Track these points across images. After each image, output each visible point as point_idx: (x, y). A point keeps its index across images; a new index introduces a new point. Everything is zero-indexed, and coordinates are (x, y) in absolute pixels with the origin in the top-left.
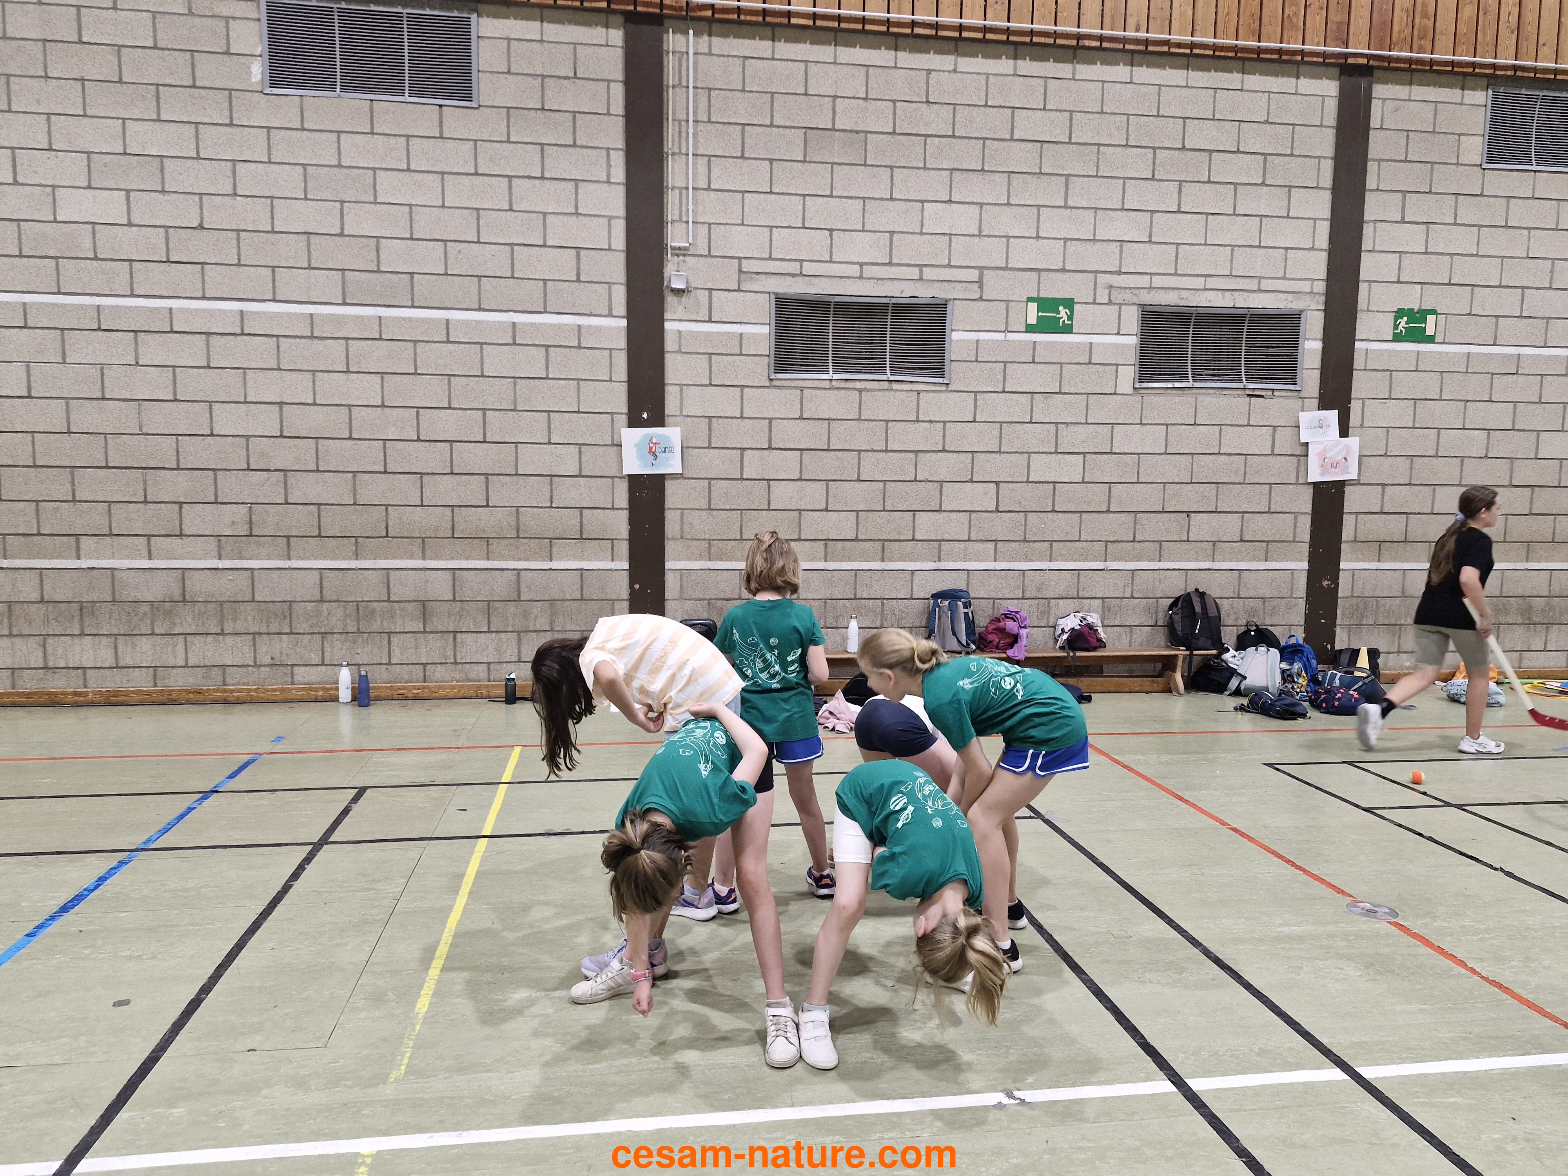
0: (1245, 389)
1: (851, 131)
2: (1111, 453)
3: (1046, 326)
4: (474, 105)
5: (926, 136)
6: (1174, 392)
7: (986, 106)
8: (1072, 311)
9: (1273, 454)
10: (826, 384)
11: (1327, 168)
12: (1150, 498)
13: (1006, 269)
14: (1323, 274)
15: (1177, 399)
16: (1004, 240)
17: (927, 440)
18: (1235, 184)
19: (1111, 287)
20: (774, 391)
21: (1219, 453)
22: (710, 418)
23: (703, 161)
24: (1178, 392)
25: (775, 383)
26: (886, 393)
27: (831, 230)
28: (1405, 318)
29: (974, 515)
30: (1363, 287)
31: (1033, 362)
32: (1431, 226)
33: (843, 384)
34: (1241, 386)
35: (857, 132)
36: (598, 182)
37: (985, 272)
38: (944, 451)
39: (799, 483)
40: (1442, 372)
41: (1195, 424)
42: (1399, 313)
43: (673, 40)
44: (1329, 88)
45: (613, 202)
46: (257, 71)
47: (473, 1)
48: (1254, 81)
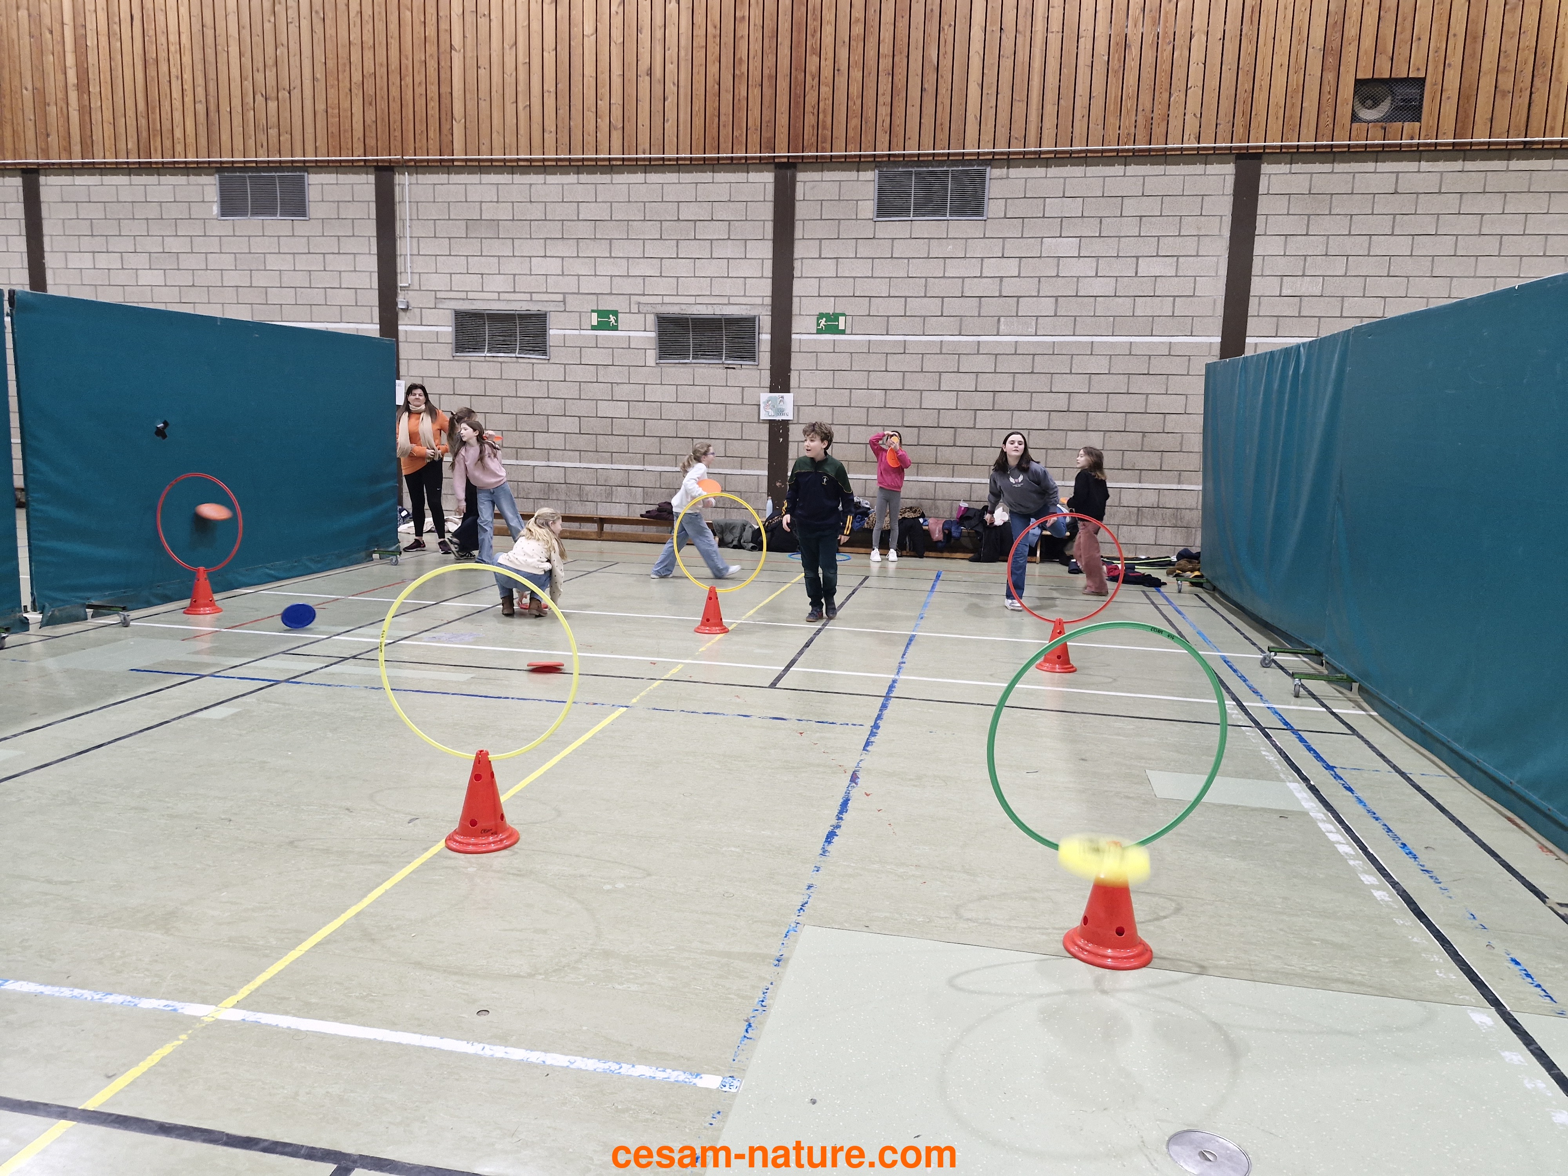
0: (723, 364)
1: (491, 220)
2: (644, 401)
3: (603, 326)
4: (307, 218)
5: (531, 220)
6: (680, 365)
7: (563, 202)
8: (617, 318)
9: (743, 404)
10: (483, 359)
11: (769, 227)
12: (668, 428)
13: (578, 293)
14: (770, 294)
15: (682, 370)
16: (577, 277)
17: (539, 391)
18: (711, 240)
19: (639, 303)
20: (456, 363)
21: (709, 403)
22: (422, 377)
23: (415, 241)
24: (683, 365)
25: (455, 358)
26: (516, 364)
27: (482, 274)
28: (824, 319)
29: (567, 435)
30: (795, 300)
31: (597, 347)
32: (840, 260)
33: (492, 359)
34: (720, 362)
35: (494, 220)
36: (365, 254)
37: (567, 296)
38: (548, 397)
40: (851, 353)
41: (694, 385)
42: (821, 316)
43: (398, 178)
44: (768, 177)
45: (372, 264)
46: (215, 209)
47: (305, 167)
48: (721, 177)
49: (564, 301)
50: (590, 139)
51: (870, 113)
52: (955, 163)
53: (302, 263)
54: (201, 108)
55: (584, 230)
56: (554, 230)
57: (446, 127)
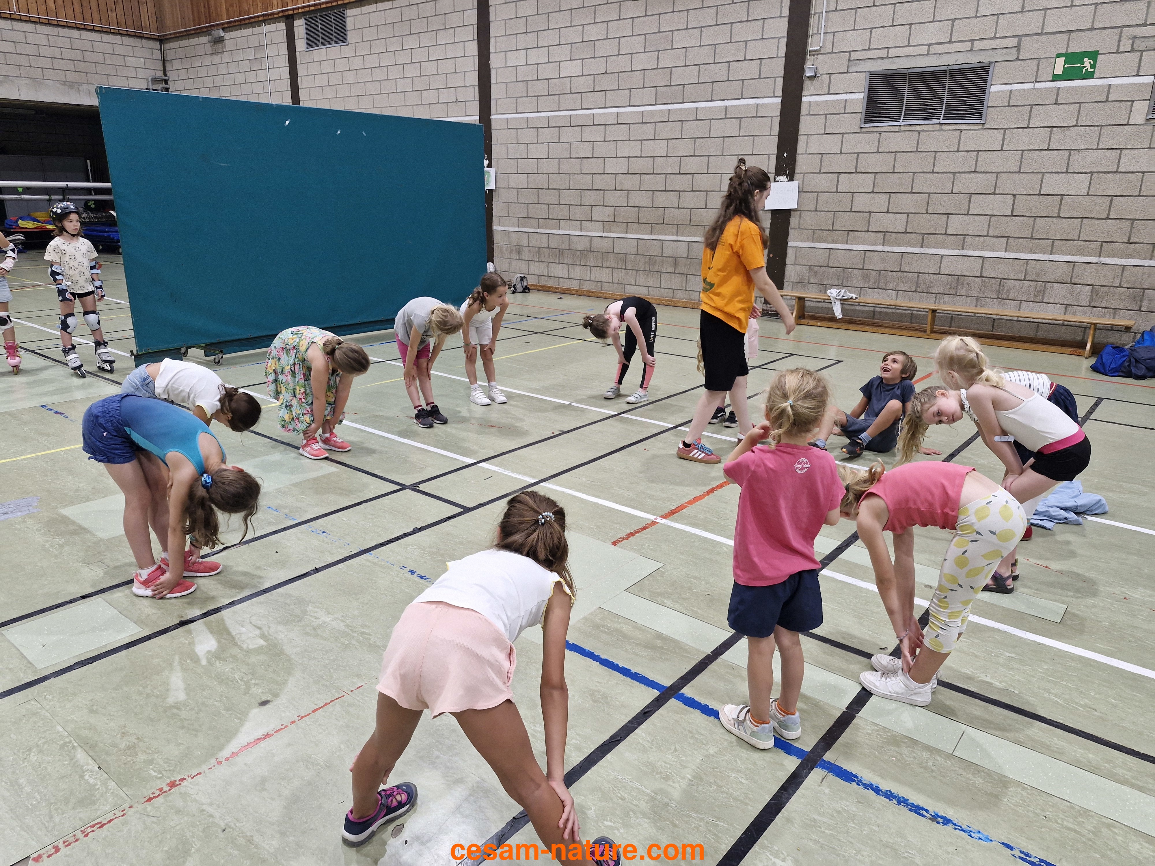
3: (1071, 74)
8: (1095, 61)
10: (897, 129)
13: (1041, 34)
16: (1043, 12)
17: (964, 164)
19: (1135, 37)
20: (863, 135)
26: (938, 133)
27: (911, 25)
31: (1056, 103)
33: (908, 128)
36: (776, 18)
39: (872, 194)
45: (782, 28)
49: (1018, 47)
53: (709, 37)
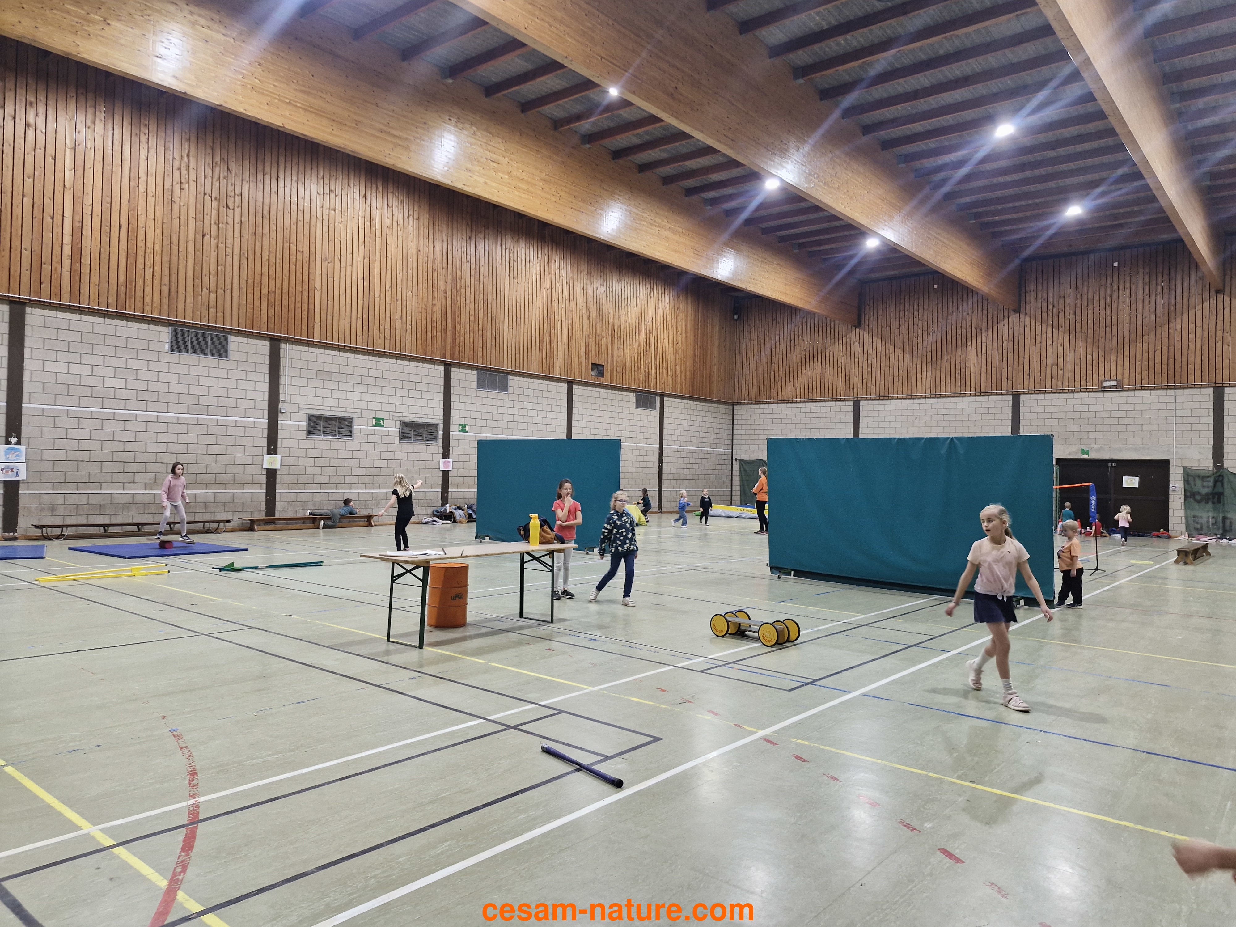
0: (425, 443)
1: (328, 372)
2: (394, 460)
3: (377, 425)
4: (228, 359)
5: (347, 374)
6: (408, 444)
7: (362, 367)
8: (384, 422)
9: (432, 461)
10: (321, 439)
11: (442, 388)
13: (367, 410)
14: (442, 415)
15: (409, 446)
16: (367, 402)
17: (348, 455)
18: (421, 391)
19: (393, 416)
20: (307, 441)
21: (420, 460)
22: (289, 449)
23: (290, 378)
25: (307, 438)
26: (337, 442)
27: (323, 397)
29: (360, 476)
30: (451, 418)
31: (375, 435)
32: (466, 403)
33: (325, 439)
35: (330, 372)
36: (262, 382)
37: (362, 410)
38: (352, 458)
39: (314, 467)
40: (470, 440)
41: (414, 452)
42: (460, 425)
43: (283, 346)
44: (442, 368)
45: (266, 387)
46: (167, 347)
47: (231, 332)
48: (425, 365)
49: (361, 413)
50: (376, 341)
51: (476, 350)
52: (500, 372)
53: (223, 383)
54: (165, 289)
55: (371, 381)
56: (358, 379)
57: (311, 325)
